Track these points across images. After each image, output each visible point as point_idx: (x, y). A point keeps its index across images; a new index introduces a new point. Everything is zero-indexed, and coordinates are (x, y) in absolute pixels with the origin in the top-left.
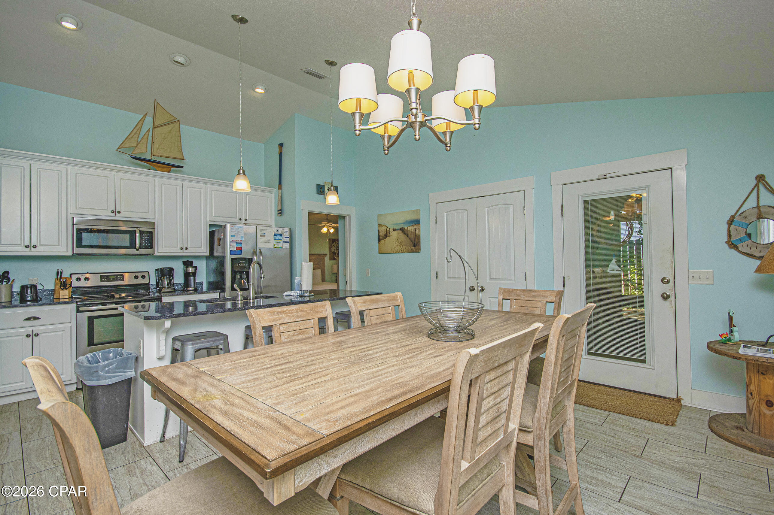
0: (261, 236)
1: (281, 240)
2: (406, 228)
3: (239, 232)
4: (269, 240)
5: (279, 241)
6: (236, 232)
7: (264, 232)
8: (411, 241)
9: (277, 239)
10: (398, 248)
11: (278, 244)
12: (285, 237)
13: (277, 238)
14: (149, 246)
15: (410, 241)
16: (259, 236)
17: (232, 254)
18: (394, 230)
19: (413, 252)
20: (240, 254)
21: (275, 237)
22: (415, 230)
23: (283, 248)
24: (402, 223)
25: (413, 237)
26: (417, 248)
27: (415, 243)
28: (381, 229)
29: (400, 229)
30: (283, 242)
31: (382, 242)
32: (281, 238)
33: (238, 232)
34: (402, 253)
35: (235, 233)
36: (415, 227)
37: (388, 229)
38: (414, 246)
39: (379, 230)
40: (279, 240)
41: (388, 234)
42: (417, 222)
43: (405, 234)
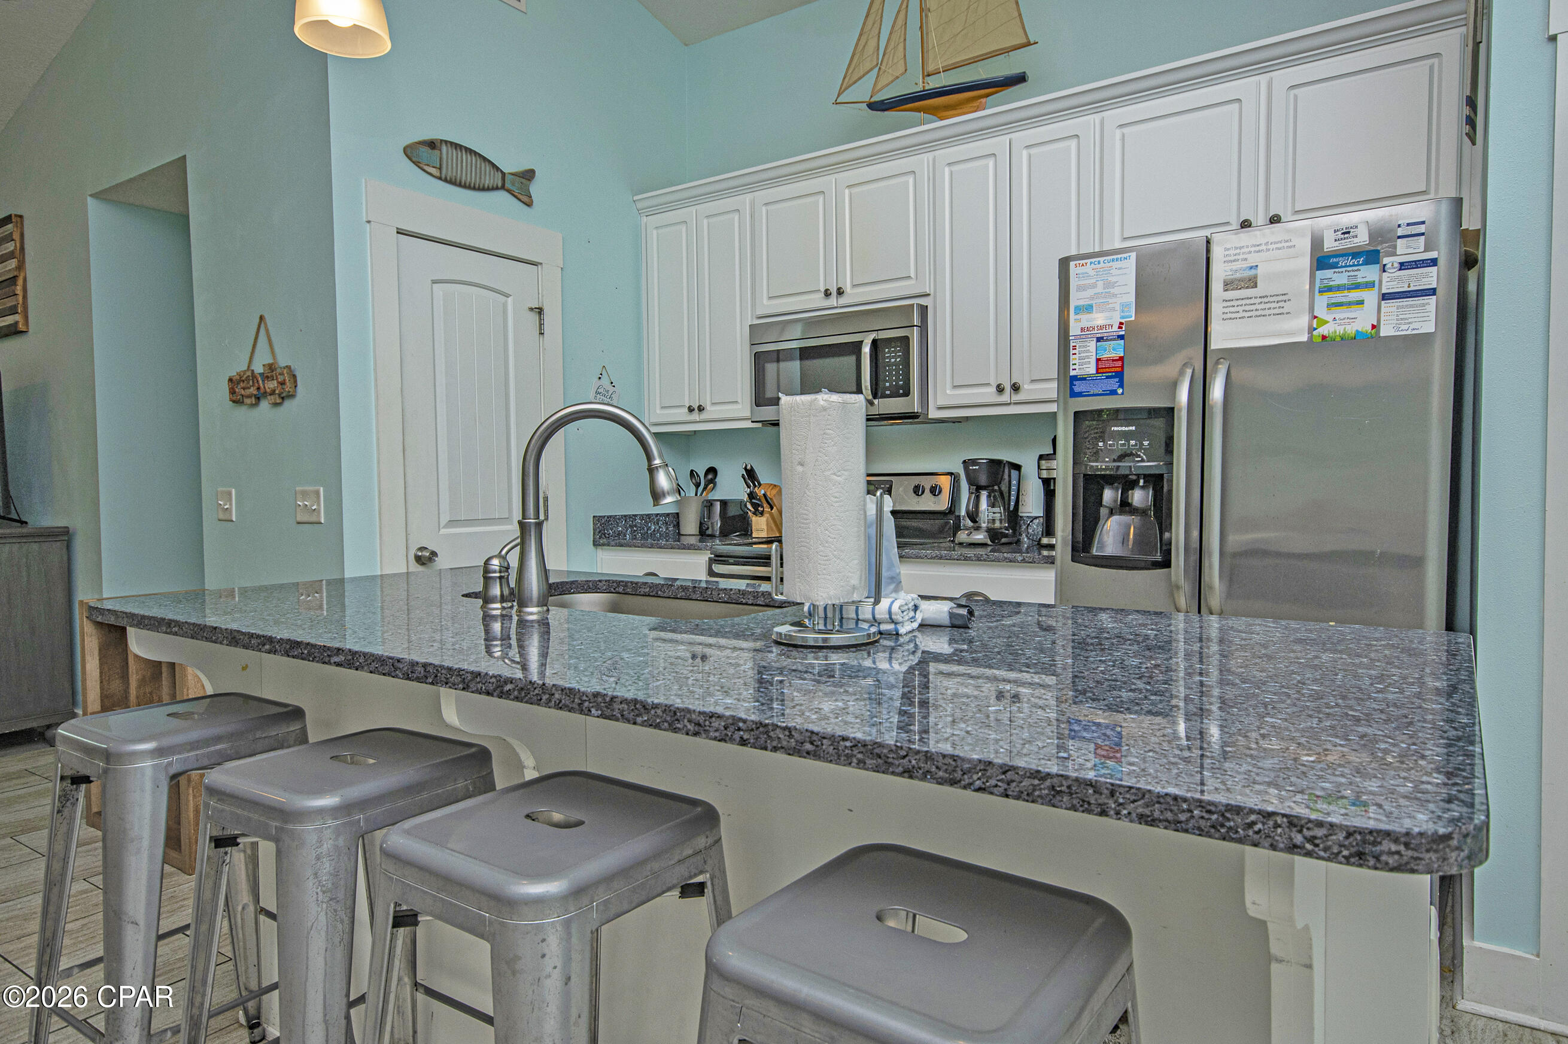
0: (1228, 285)
1: (1370, 285)
3: (1111, 285)
4: (1283, 297)
5: (1354, 295)
6: (1100, 288)
7: (1253, 259)
9: (1339, 288)
11: (1341, 313)
12: (1403, 266)
13: (1339, 278)
14: (901, 387)
16: (1216, 287)
17: (1080, 395)
20: (1113, 392)
21: (1328, 273)
23: (1385, 331)
30: (1385, 297)
32: (1368, 273)
33: (1109, 285)
35: (1090, 292)
40: (1357, 286)
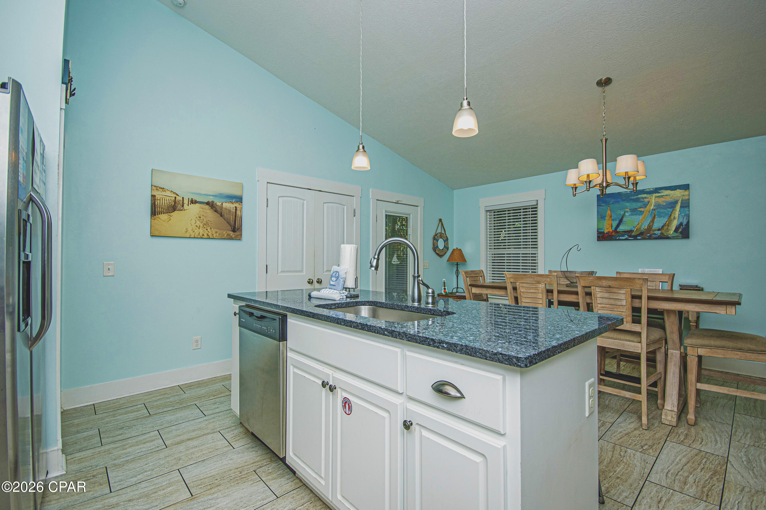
2: (219, 204)
8: (228, 223)
10: (201, 231)
15: (225, 222)
18: (193, 202)
19: (231, 238)
22: (236, 210)
24: (210, 195)
25: (232, 218)
26: (237, 233)
27: (235, 227)
28: (159, 194)
29: (208, 203)
31: (164, 217)
34: (209, 238)
36: (237, 205)
37: (178, 198)
38: (234, 231)
39: (153, 196)
41: (179, 206)
42: (239, 199)
43: (216, 211)
